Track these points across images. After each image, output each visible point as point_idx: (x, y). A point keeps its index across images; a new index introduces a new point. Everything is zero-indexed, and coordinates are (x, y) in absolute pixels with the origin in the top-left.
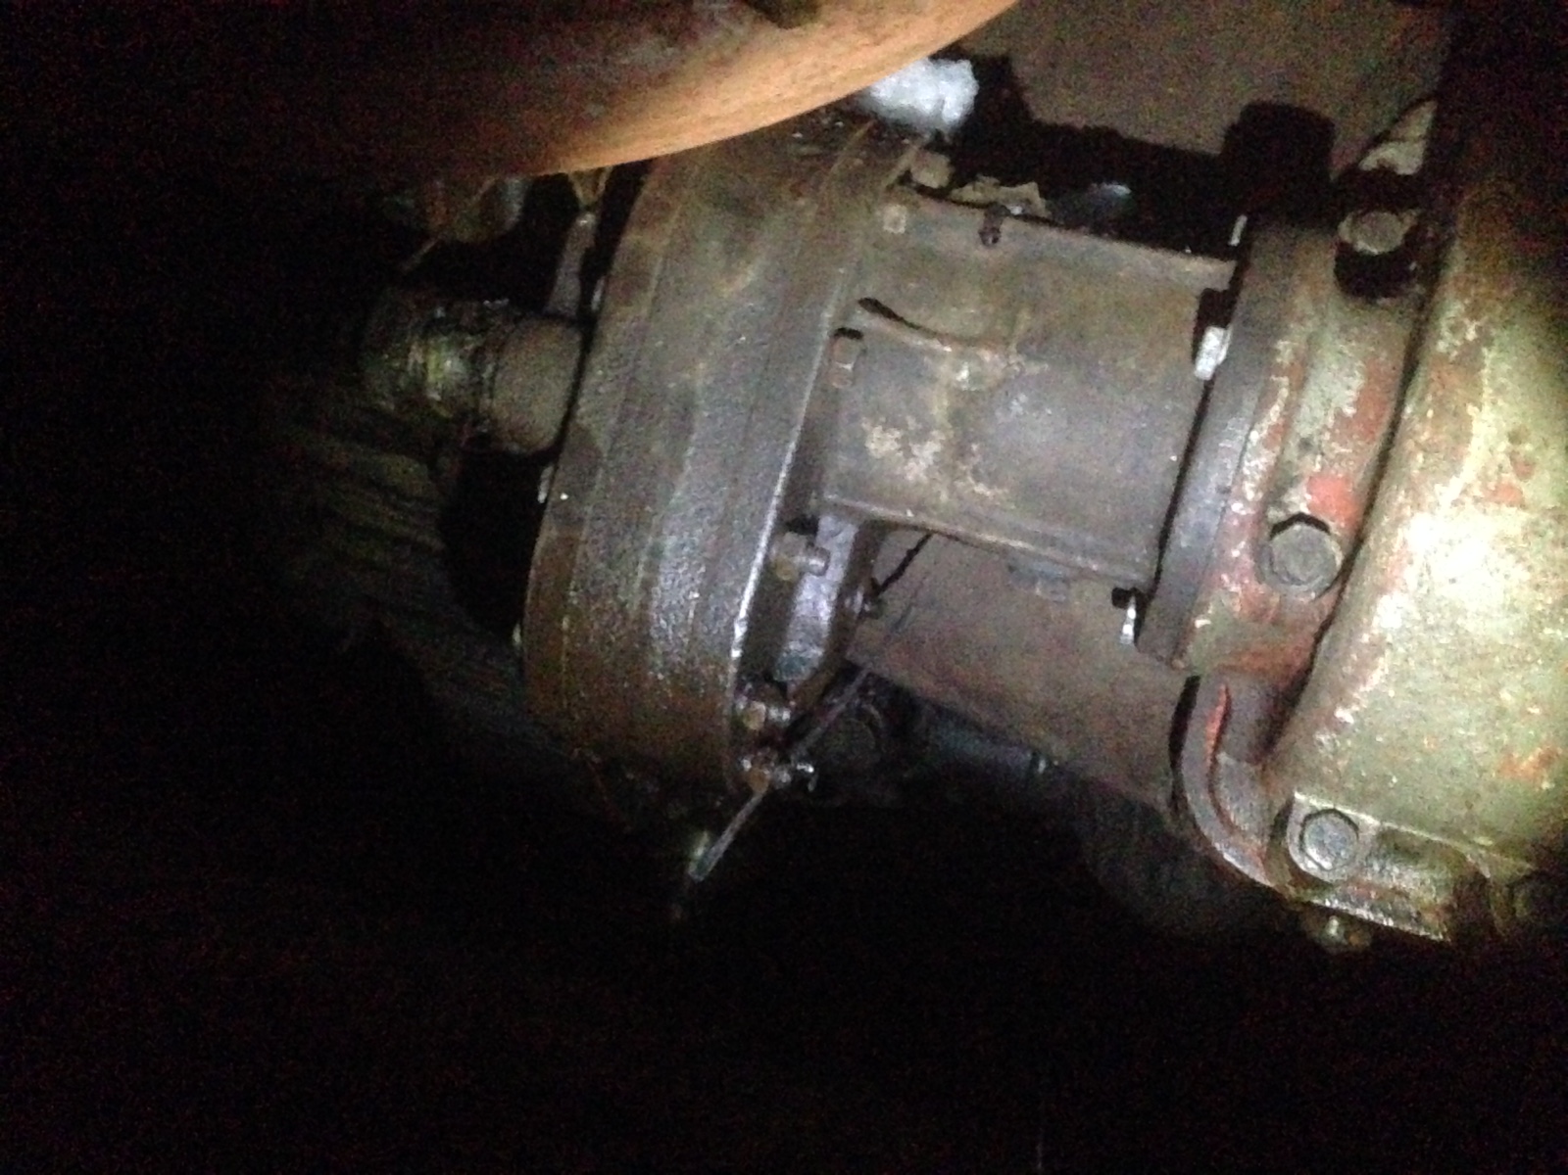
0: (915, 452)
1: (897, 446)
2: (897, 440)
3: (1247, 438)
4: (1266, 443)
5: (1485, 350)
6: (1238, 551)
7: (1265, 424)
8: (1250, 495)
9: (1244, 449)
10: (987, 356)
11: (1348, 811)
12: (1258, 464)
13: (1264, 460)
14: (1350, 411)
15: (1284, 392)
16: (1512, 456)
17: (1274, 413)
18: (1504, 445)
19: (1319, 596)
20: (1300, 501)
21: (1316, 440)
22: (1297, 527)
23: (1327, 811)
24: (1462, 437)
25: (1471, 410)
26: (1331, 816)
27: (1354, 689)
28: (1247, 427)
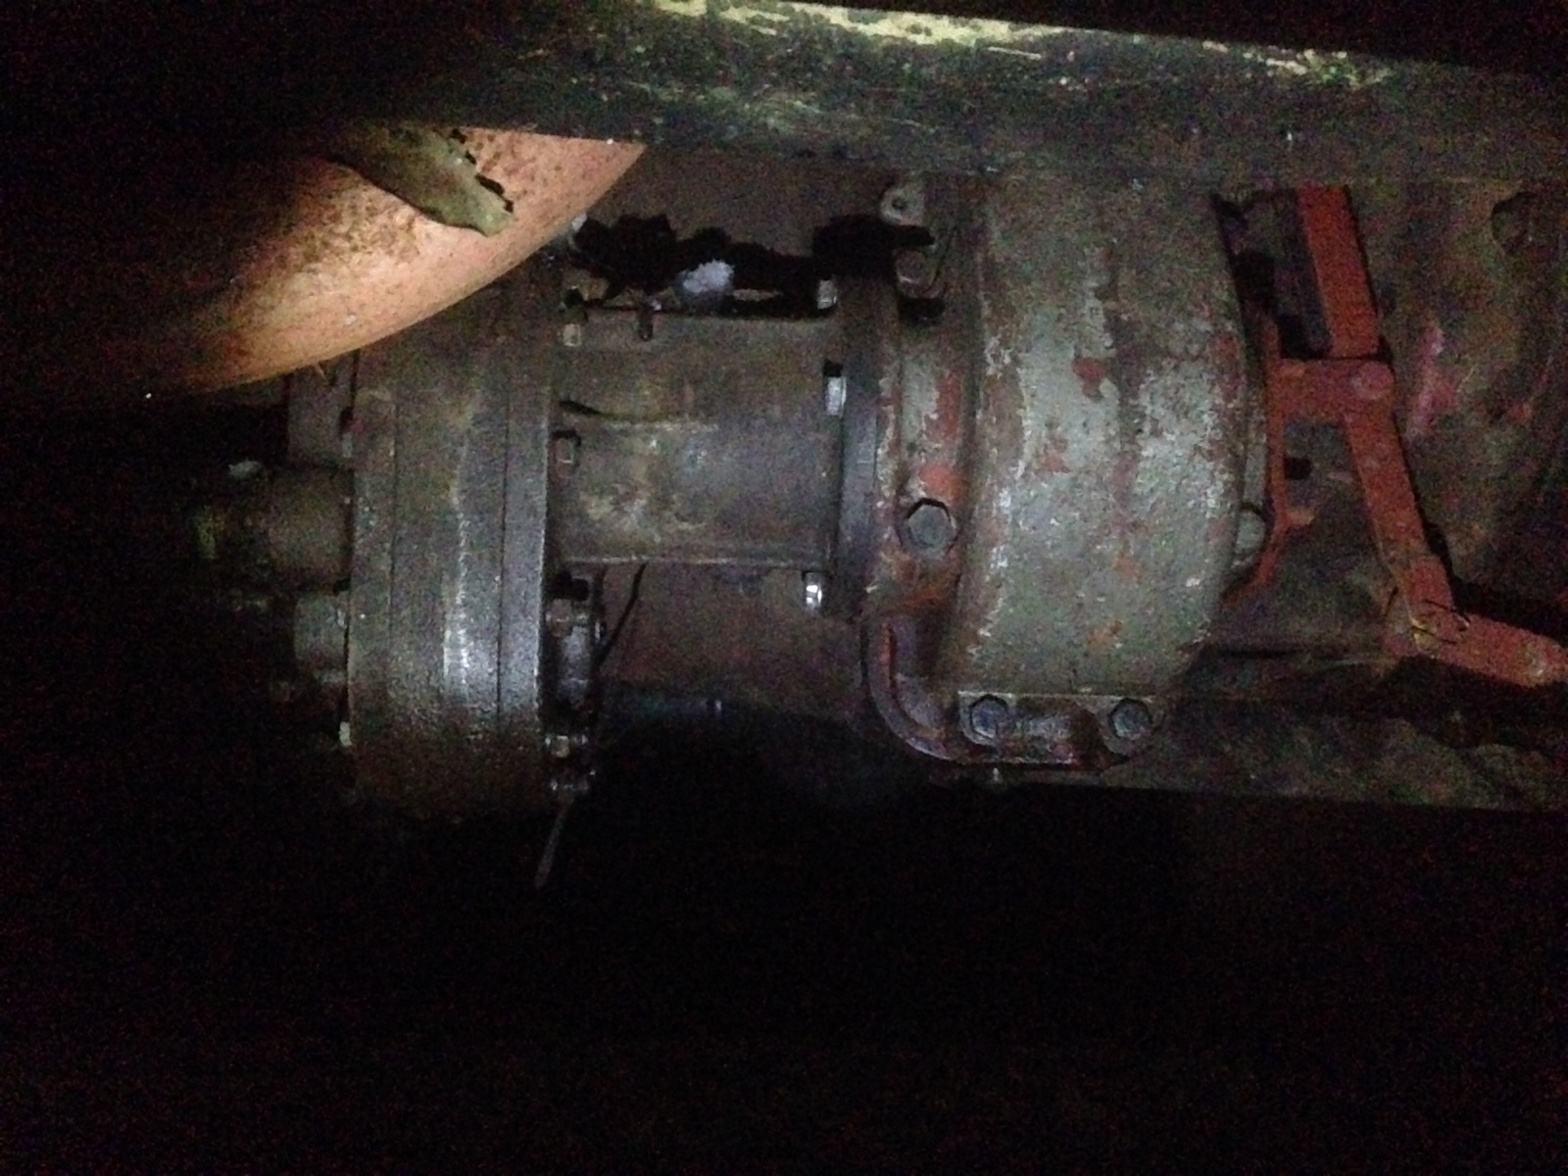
0: (627, 509)
1: (612, 507)
2: (611, 504)
3: (876, 455)
4: (889, 454)
5: (1018, 370)
6: (888, 533)
7: (886, 442)
8: (887, 494)
9: (876, 463)
10: (668, 427)
11: (996, 694)
12: (886, 471)
13: (891, 466)
14: (934, 417)
15: (892, 416)
16: (1051, 438)
17: (889, 432)
18: (1044, 432)
19: (948, 552)
20: (918, 490)
21: (917, 443)
22: (923, 508)
23: (983, 699)
24: (1017, 431)
25: (1020, 412)
26: (988, 702)
27: (986, 613)
28: (873, 446)
